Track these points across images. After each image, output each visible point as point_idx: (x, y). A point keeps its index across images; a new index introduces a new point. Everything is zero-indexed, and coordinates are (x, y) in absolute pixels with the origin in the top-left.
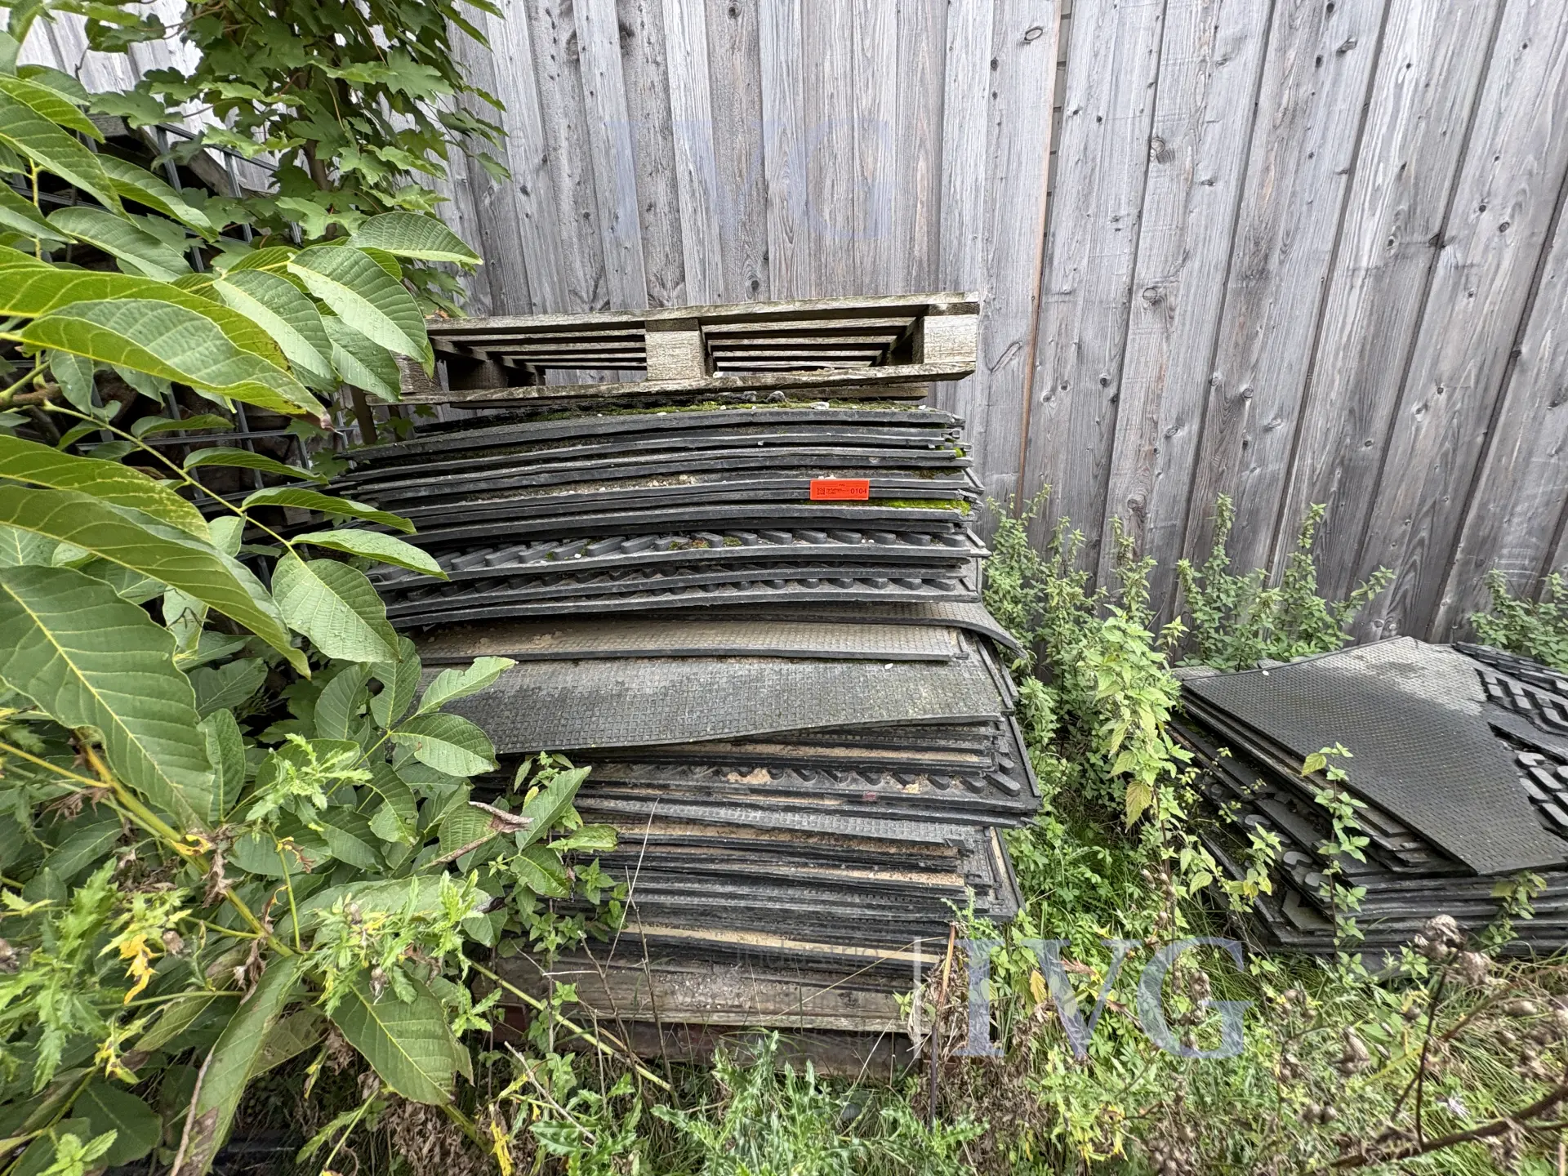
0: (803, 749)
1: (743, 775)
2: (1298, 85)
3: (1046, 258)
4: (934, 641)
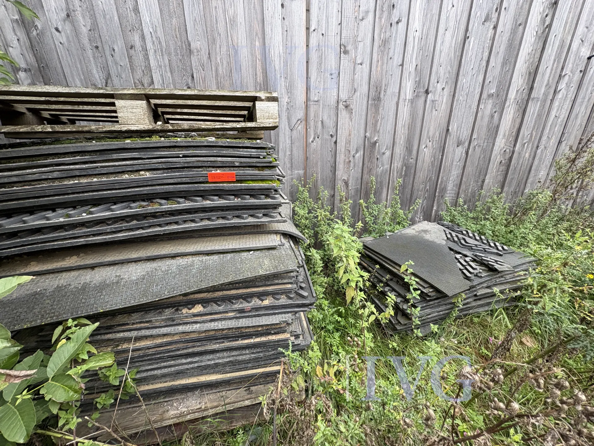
0: (217, 293)
1: (190, 309)
2: (385, 32)
3: (308, 87)
4: (270, 239)
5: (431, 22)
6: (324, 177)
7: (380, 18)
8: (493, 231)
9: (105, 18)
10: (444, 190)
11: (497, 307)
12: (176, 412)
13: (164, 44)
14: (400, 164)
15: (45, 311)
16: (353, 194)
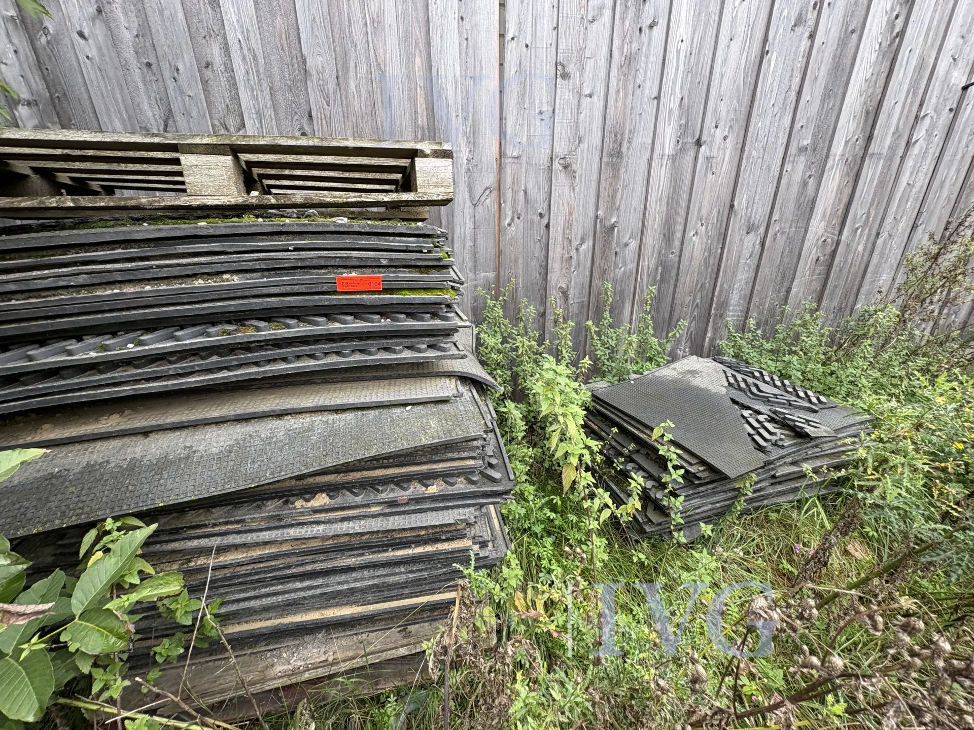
0: (352, 474)
1: (307, 501)
2: (631, 42)
3: (502, 134)
4: (439, 387)
5: (706, 25)
6: (529, 284)
7: (623, 19)
8: (803, 373)
9: (161, 14)
10: (724, 305)
11: (807, 496)
12: (286, 667)
13: (261, 60)
14: (653, 262)
15: (68, 506)
16: (576, 311)
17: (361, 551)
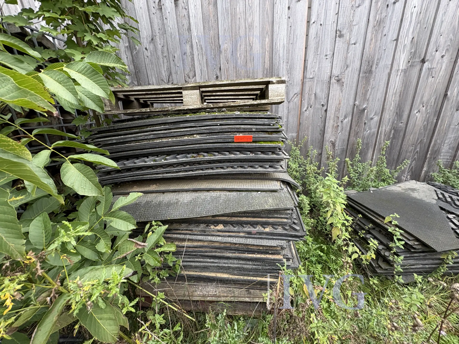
0: (233, 218)
1: (215, 226)
2: (381, 13)
3: (305, 68)
4: (273, 185)
6: (314, 139)
7: (377, 2)
10: (437, 152)
12: (201, 293)
13: (204, 49)
14: (388, 128)
17: (234, 251)
